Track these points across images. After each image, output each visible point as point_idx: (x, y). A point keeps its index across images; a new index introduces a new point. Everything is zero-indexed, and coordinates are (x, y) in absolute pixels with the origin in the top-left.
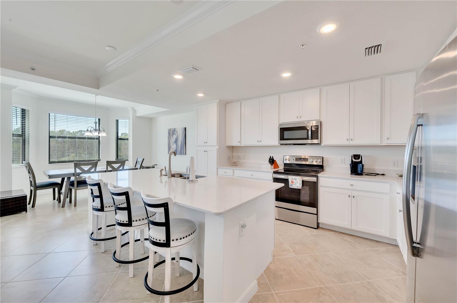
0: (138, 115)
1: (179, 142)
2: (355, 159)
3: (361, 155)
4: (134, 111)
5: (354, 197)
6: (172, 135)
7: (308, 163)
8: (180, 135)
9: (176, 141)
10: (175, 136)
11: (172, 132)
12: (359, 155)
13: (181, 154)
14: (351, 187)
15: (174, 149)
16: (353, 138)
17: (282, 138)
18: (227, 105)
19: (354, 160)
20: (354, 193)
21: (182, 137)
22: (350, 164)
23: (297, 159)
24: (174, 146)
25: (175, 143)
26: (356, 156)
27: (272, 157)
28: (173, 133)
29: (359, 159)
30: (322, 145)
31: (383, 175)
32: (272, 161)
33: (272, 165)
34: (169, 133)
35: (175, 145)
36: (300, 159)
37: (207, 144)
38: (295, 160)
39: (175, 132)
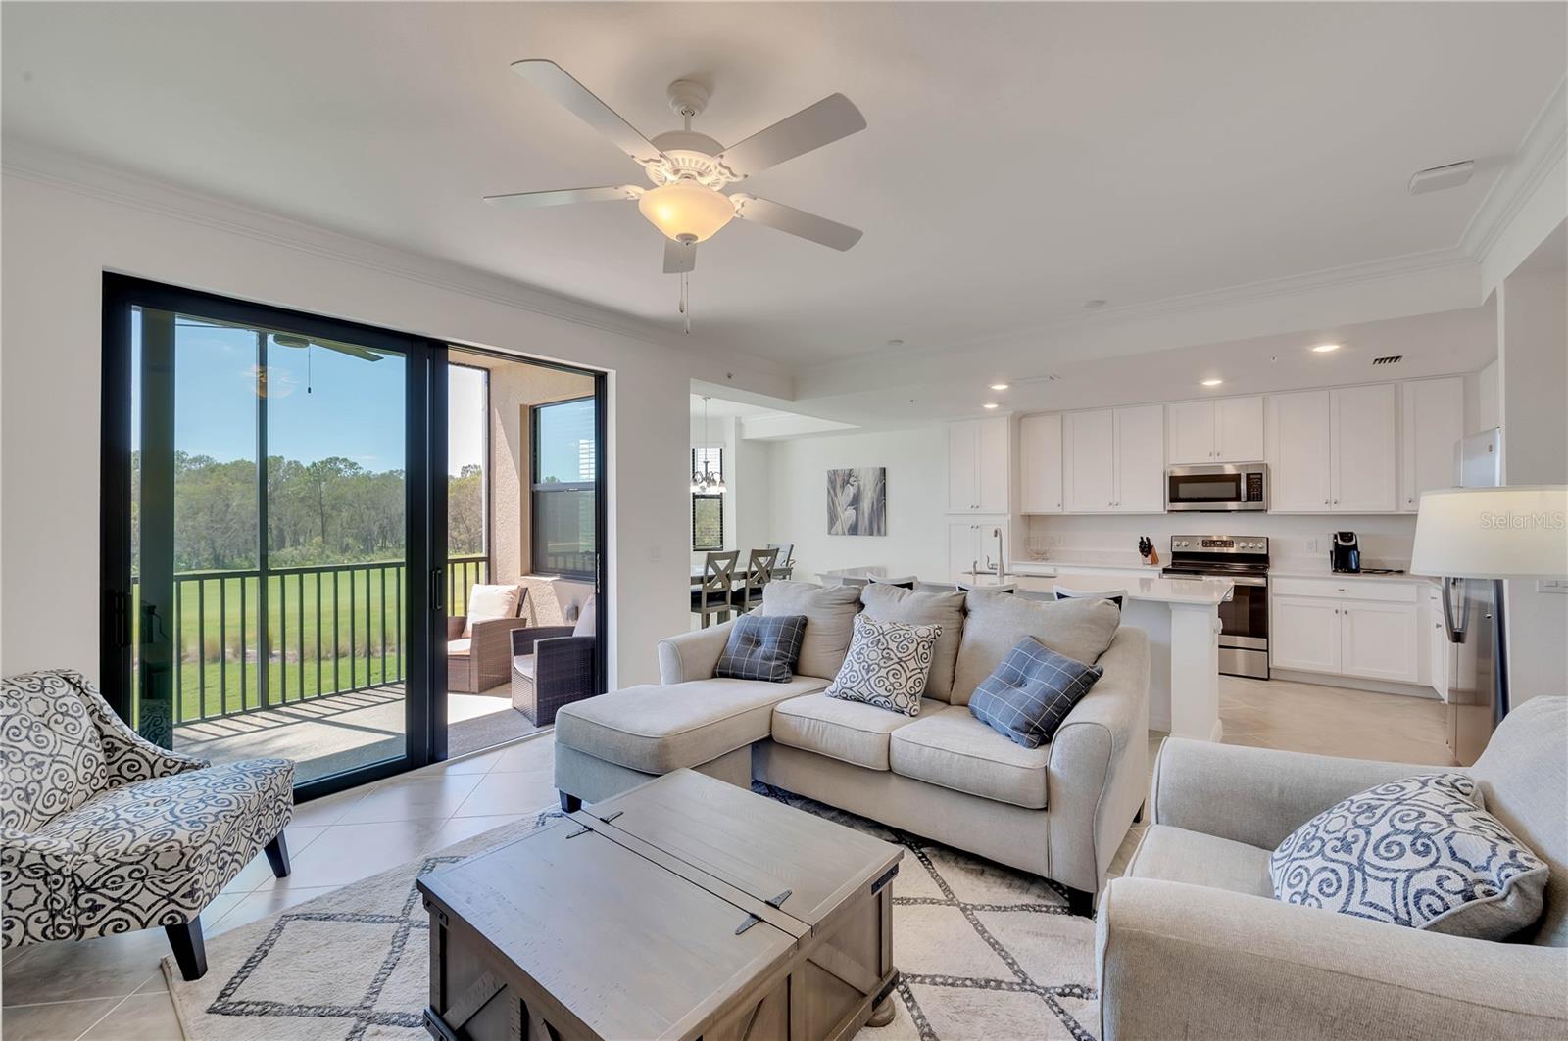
0: (747, 436)
1: (866, 505)
2: (1342, 539)
3: (1356, 532)
4: (739, 425)
5: (1346, 613)
6: (843, 486)
7: (1232, 551)
8: (868, 487)
9: (855, 501)
10: (850, 490)
11: (840, 480)
12: (1352, 533)
13: (872, 534)
14: (1340, 595)
15: (850, 522)
16: (1338, 499)
17: (1174, 498)
18: (1023, 420)
19: (1341, 543)
20: (1345, 606)
21: (875, 490)
22: (1331, 552)
23: (1205, 543)
24: (846, 513)
25: (851, 505)
26: (1347, 536)
27: (1147, 538)
28: (846, 482)
29: (1351, 539)
30: (1269, 513)
31: (1401, 572)
32: (1146, 548)
33: (1146, 556)
34: (832, 482)
35: (851, 512)
36: (1213, 543)
37: (978, 511)
38: (1201, 544)
39: (852, 479)
